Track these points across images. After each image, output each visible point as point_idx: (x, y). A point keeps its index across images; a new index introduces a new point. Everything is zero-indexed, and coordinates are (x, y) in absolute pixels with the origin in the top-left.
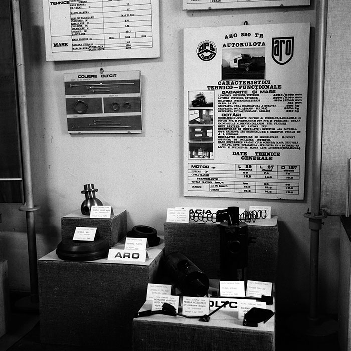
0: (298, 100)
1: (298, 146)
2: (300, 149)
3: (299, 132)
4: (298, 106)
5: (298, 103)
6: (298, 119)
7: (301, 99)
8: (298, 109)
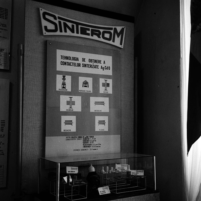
0: (3, 124)
1: (3, 152)
2: (4, 154)
3: (3, 144)
4: (3, 128)
5: (3, 126)
6: (2, 136)
7: (4, 123)
8: (3, 129)
